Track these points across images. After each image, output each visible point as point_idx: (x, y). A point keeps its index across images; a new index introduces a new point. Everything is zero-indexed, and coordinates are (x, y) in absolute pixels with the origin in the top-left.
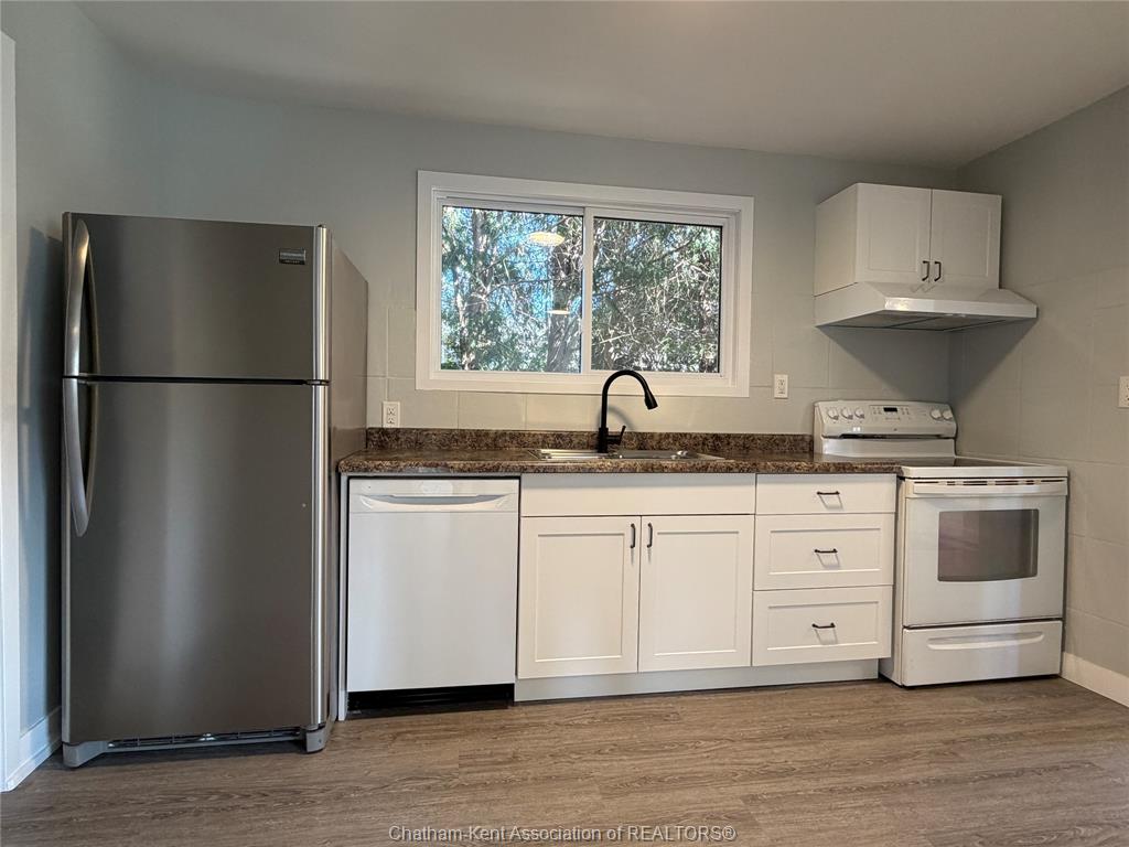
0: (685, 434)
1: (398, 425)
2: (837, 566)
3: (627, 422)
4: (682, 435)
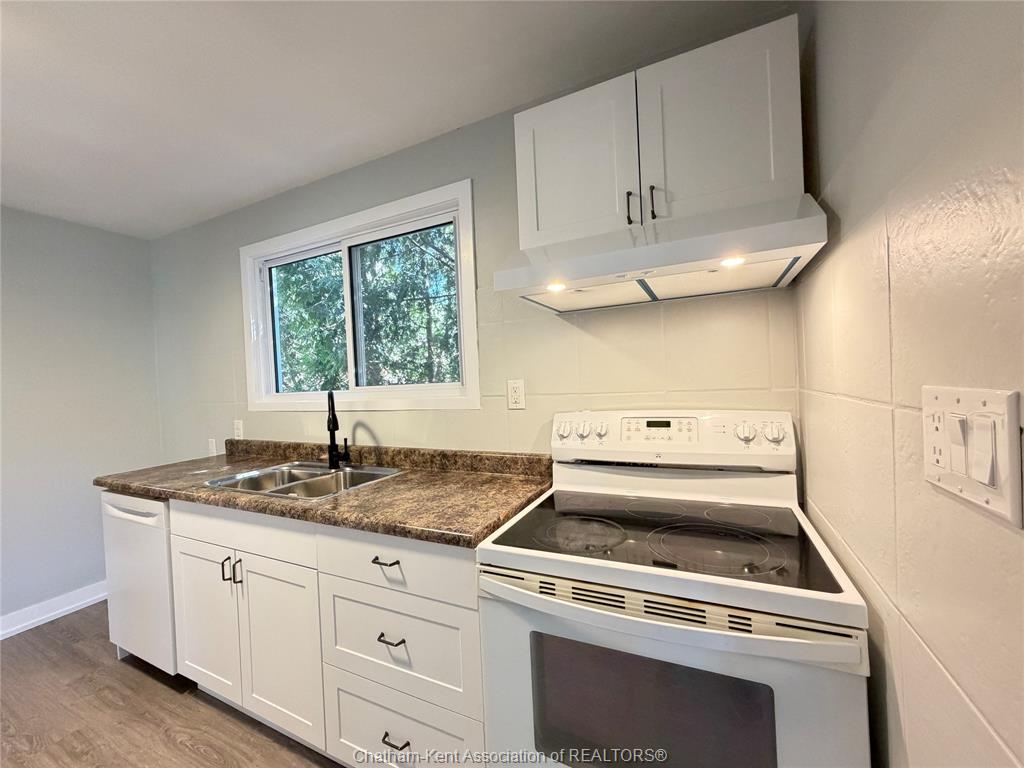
0: (415, 450)
1: (241, 438)
2: (408, 665)
3: (374, 437)
4: (412, 451)
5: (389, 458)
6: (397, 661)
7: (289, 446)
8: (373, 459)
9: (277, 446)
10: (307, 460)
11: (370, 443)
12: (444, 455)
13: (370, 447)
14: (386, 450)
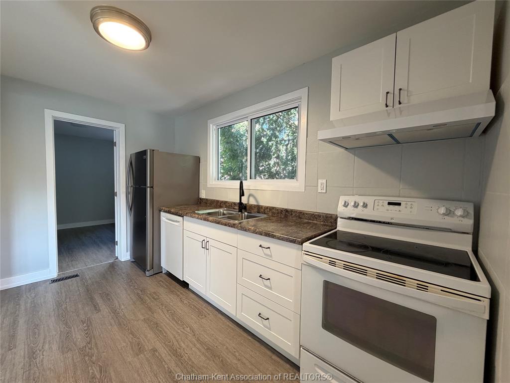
0: (274, 208)
1: (204, 197)
2: (271, 288)
3: (257, 201)
5: (263, 210)
6: (266, 286)
7: (222, 202)
8: (256, 210)
9: (218, 201)
10: (229, 208)
11: (256, 204)
12: (287, 211)
14: (262, 206)
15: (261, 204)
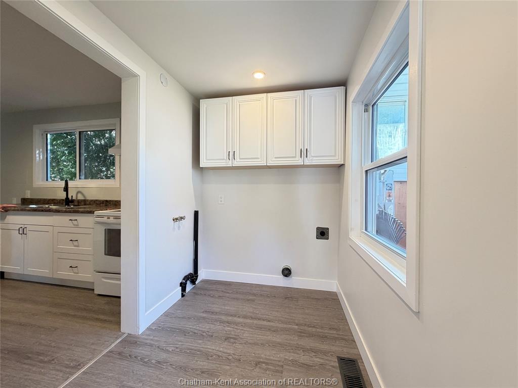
1: (29, 198)
2: (78, 246)
3: (84, 196)
4: (97, 200)
5: (88, 203)
9: (45, 200)
11: (83, 199)
12: (107, 201)
13: (82, 200)
14: (88, 200)
15: (87, 199)
